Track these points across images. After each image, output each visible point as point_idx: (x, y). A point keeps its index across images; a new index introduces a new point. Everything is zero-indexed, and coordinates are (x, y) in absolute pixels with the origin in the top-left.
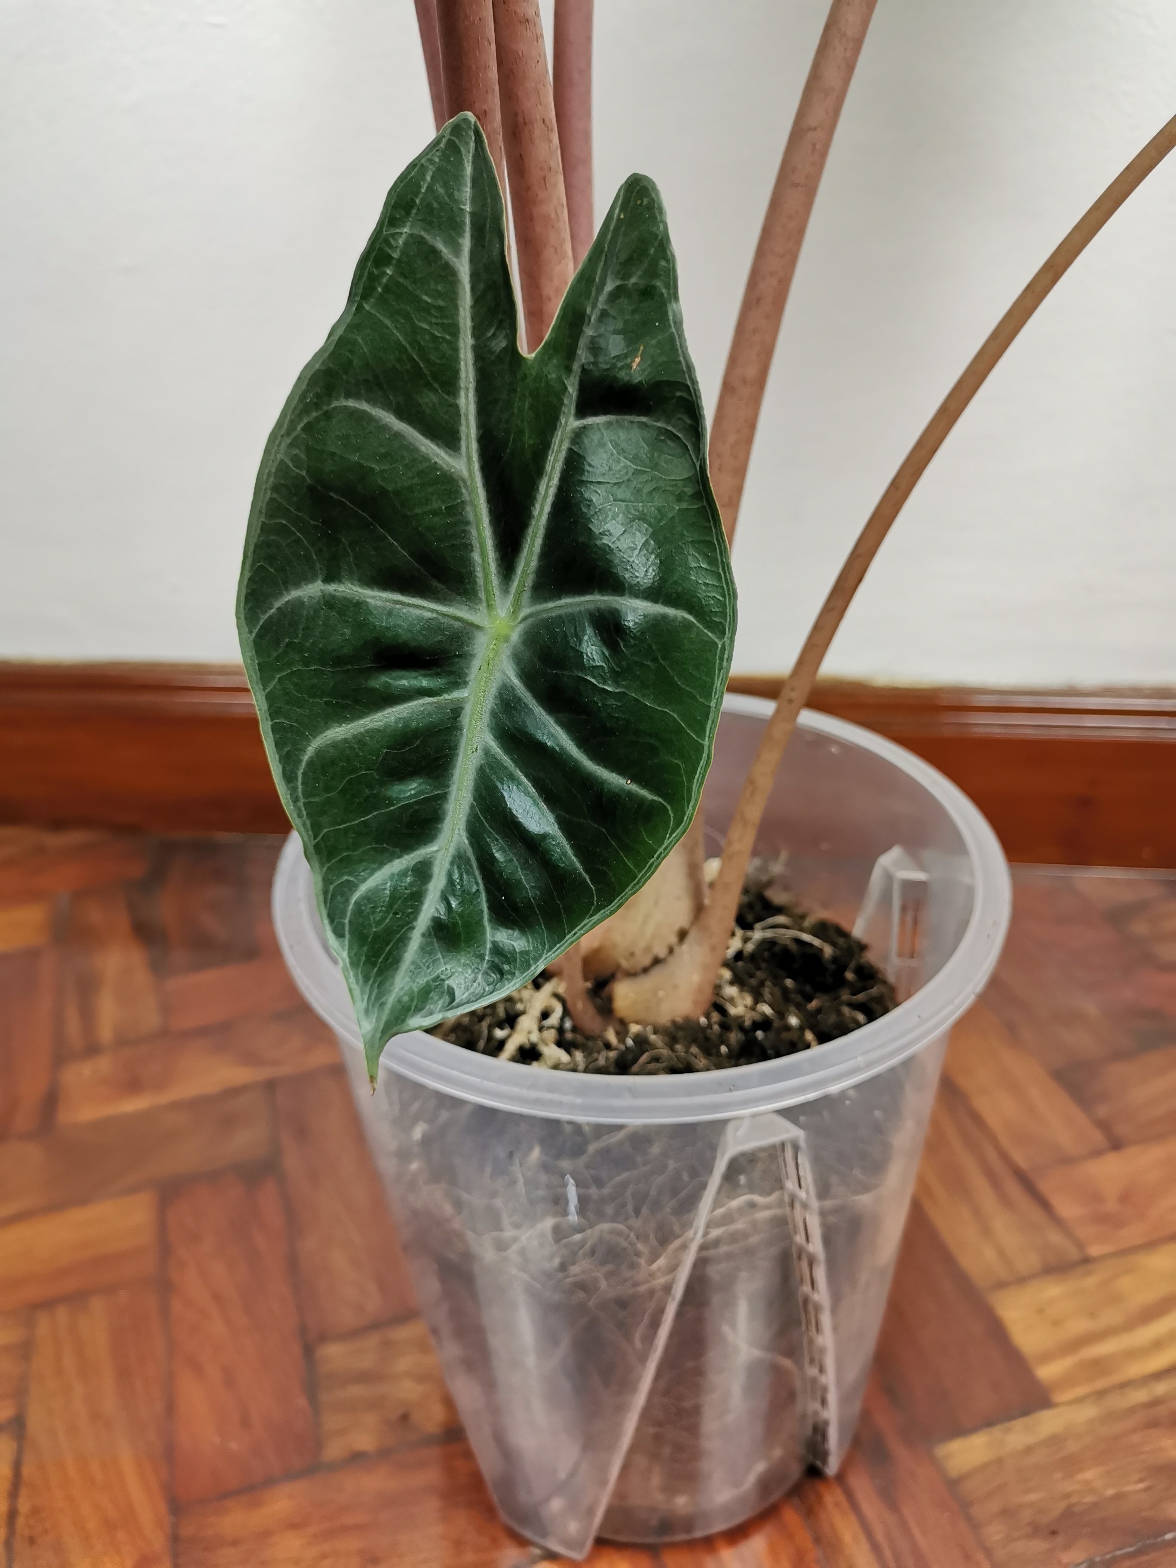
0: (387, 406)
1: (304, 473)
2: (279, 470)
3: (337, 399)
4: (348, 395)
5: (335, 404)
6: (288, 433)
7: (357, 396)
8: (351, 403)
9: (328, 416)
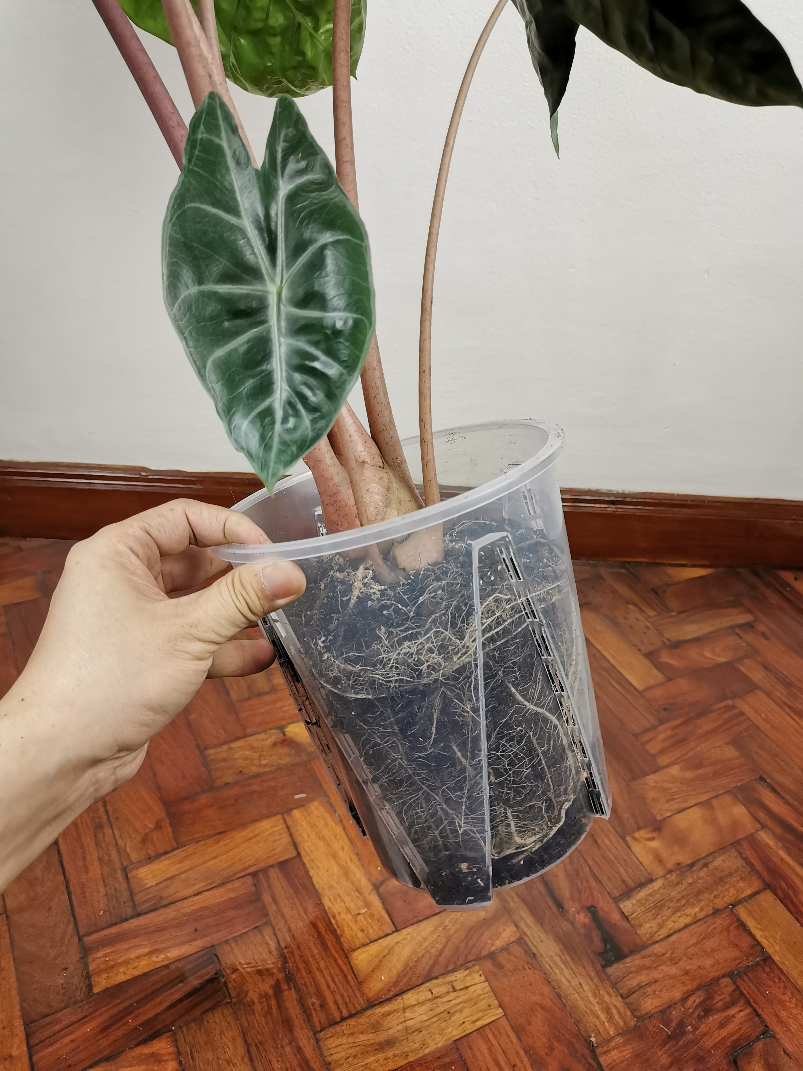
0: (207, 203)
1: (180, 236)
2: (170, 237)
3: (187, 204)
4: (191, 202)
5: (186, 206)
6: (170, 221)
7: (195, 202)
8: (193, 205)
9: (184, 212)
